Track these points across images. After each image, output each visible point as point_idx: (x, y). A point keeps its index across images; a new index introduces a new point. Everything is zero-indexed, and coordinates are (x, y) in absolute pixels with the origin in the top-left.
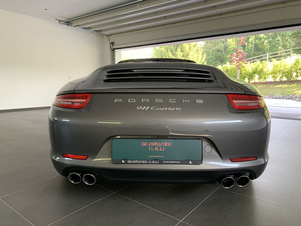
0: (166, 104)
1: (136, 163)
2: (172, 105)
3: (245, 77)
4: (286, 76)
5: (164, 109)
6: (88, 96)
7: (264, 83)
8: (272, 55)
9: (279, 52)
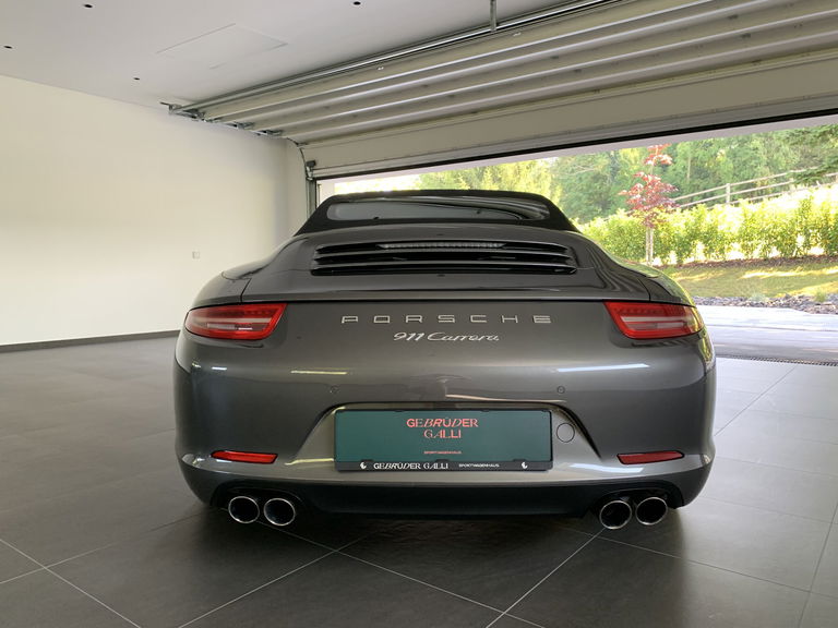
0: (463, 327)
1: (393, 470)
2: (477, 330)
3: (668, 249)
4: (779, 245)
5: (458, 340)
6: (276, 310)
7: (720, 264)
8: (740, 188)
9: (758, 180)
